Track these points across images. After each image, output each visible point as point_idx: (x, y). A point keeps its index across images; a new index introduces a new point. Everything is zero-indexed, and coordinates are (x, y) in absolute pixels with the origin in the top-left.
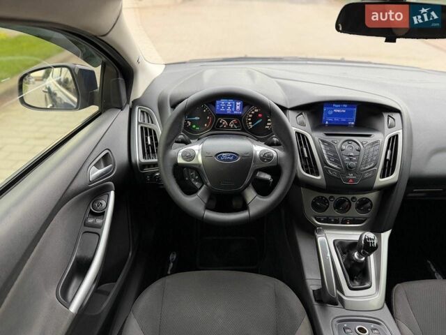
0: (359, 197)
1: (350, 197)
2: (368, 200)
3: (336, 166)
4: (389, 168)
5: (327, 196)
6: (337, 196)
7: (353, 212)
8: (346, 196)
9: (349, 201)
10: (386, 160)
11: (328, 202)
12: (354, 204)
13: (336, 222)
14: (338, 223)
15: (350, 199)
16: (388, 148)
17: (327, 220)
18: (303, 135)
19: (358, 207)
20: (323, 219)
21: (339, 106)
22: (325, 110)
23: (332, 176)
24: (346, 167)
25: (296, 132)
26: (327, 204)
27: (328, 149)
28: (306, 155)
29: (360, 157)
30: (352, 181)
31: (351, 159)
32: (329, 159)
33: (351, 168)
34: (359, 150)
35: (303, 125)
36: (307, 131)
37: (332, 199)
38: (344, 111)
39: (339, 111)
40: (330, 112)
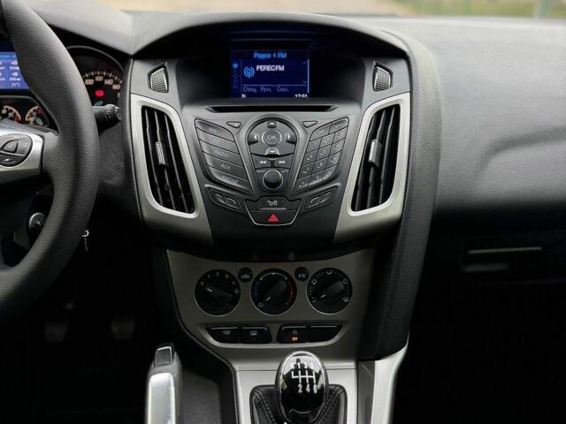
0: (314, 266)
1: (289, 268)
2: (339, 275)
3: (234, 184)
4: (375, 183)
5: (233, 268)
6: (257, 268)
7: (304, 309)
8: (281, 266)
9: (290, 278)
10: (366, 165)
11: (238, 286)
12: (303, 289)
13: (264, 337)
14: (268, 341)
15: (292, 274)
16: (372, 136)
17: (240, 335)
18: (162, 115)
19: (314, 294)
20: (228, 333)
21: (268, 56)
22: (235, 66)
23: (224, 209)
24: (259, 185)
25: (144, 108)
26: (236, 291)
27: (215, 141)
28: (162, 160)
29: (297, 159)
30: (276, 220)
31: (272, 163)
32: (217, 167)
33: (273, 185)
34: (293, 142)
35: (162, 89)
36: (169, 104)
37: (246, 276)
38: (282, 68)
39: (268, 68)
40: (249, 73)
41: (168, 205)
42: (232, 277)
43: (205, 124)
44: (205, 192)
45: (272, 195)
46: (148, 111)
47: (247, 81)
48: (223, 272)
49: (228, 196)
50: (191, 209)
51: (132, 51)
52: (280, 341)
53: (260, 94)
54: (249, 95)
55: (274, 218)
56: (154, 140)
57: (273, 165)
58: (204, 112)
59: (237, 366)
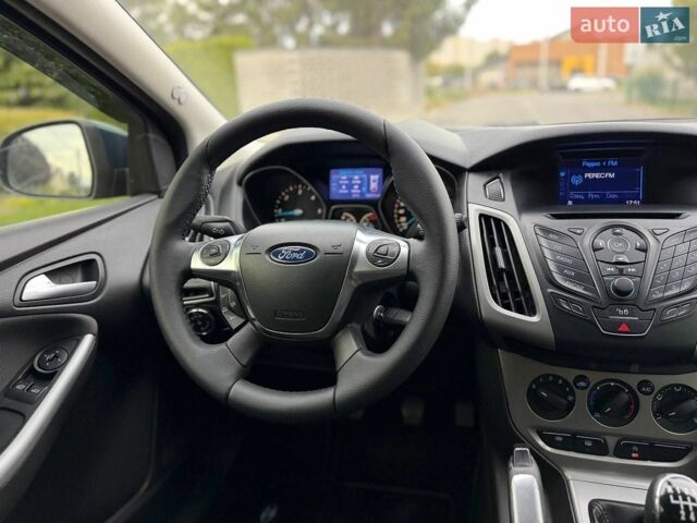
0: (661, 381)
1: (633, 380)
2: (690, 392)
3: (579, 290)
7: (646, 424)
8: (623, 377)
11: (572, 393)
12: (646, 403)
13: (600, 449)
14: (605, 453)
15: (634, 386)
17: (573, 442)
18: (498, 221)
19: (661, 410)
20: (560, 439)
21: (598, 164)
22: (562, 174)
23: (570, 314)
24: (607, 291)
25: (481, 216)
26: (570, 398)
27: (558, 247)
28: (502, 264)
29: (649, 267)
30: (627, 329)
31: (621, 271)
32: (561, 272)
33: (622, 293)
34: (644, 250)
35: (499, 198)
36: (507, 212)
37: (582, 384)
38: (611, 175)
39: (597, 175)
40: (576, 180)
41: (507, 307)
42: (566, 382)
43: (546, 231)
44: (548, 298)
45: (622, 304)
46: (485, 219)
47: (574, 188)
48: (557, 377)
49: (572, 301)
50: (532, 312)
51: (468, 165)
52: (617, 455)
53: (588, 201)
54: (576, 202)
55: (624, 327)
56: (492, 245)
57: (621, 273)
58: (543, 219)
59: (569, 474)
